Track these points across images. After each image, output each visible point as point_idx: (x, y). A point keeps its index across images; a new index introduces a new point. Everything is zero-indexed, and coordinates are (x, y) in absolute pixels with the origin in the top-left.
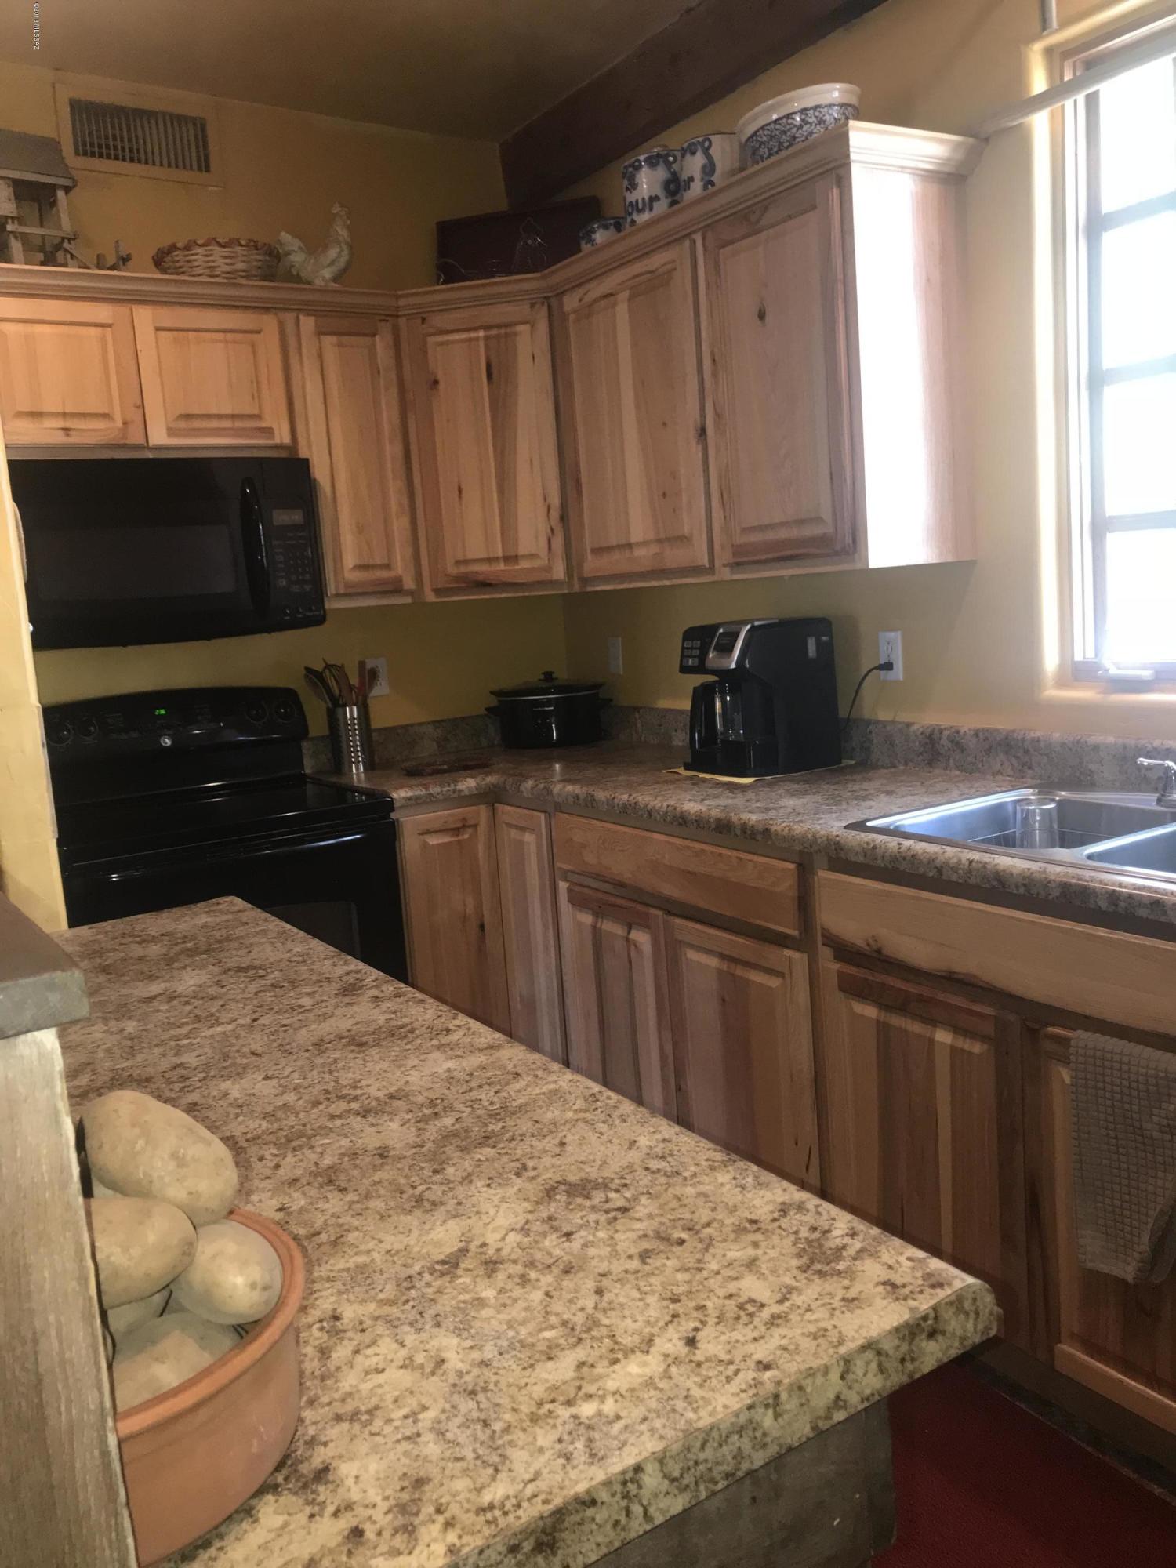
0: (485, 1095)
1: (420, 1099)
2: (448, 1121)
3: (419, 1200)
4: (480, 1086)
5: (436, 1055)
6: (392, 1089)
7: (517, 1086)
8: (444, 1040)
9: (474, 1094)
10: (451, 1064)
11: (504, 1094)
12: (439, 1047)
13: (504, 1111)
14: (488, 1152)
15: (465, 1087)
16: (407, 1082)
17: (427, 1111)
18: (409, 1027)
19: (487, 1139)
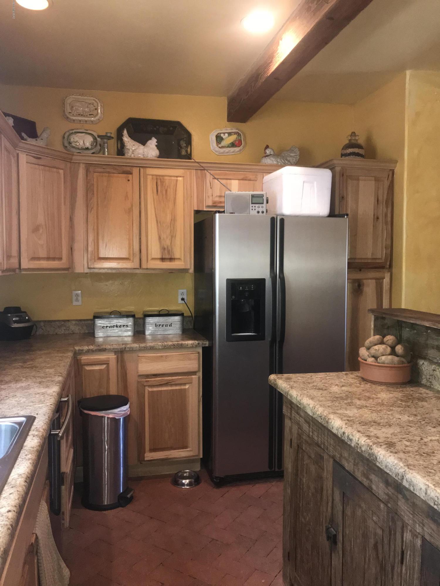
0: (337, 404)
1: (353, 406)
2: (345, 402)
3: (350, 392)
4: (338, 406)
5: (351, 415)
6: (361, 410)
7: (329, 405)
8: (349, 418)
9: (340, 405)
10: (347, 412)
11: (333, 404)
12: (350, 417)
13: (332, 401)
14: (337, 396)
15: (342, 407)
16: (358, 410)
17: (351, 404)
18: (361, 425)
19: (337, 398)
